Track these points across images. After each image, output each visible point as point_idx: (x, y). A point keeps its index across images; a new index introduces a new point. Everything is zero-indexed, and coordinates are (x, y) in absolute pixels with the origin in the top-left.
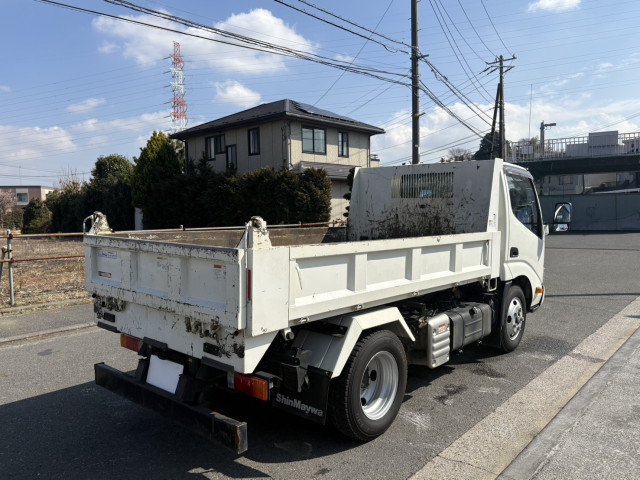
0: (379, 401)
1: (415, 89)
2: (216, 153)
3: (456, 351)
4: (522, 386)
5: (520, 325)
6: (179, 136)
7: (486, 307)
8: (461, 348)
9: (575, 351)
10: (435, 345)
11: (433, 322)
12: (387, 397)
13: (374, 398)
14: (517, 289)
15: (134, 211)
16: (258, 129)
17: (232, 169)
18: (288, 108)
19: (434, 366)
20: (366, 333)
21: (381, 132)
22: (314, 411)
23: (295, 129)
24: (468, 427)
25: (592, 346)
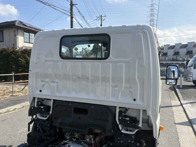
1: (72, 17)
16: (3, 31)
18: (17, 23)
23: (20, 32)
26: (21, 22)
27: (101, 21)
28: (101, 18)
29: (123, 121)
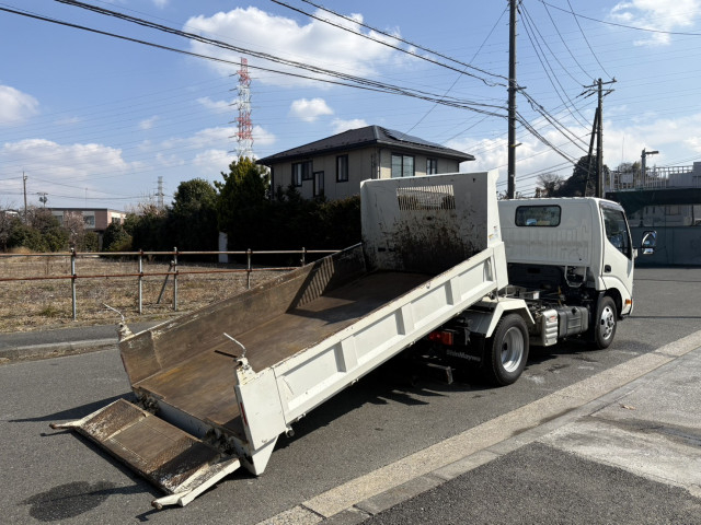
0: (510, 362)
1: (512, 120)
2: (303, 179)
5: (611, 328)
7: (584, 310)
8: (565, 336)
9: (657, 351)
10: (548, 330)
11: (546, 314)
12: (516, 360)
13: (508, 359)
14: (609, 299)
15: (218, 235)
16: (347, 157)
17: (322, 196)
18: (378, 135)
19: (546, 344)
20: (506, 313)
21: (471, 158)
22: (475, 358)
23: (384, 156)
26: (383, 131)
27: (600, 96)
28: (600, 87)
29: (570, 278)
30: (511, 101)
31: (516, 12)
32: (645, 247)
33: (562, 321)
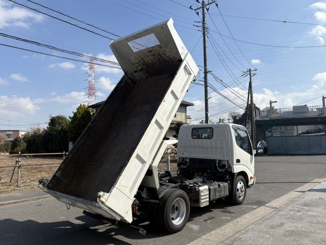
0: (179, 218)
1: (206, 87)
3: (213, 201)
4: (240, 217)
5: (243, 193)
6: (93, 107)
7: (226, 184)
8: (214, 200)
9: (267, 205)
10: (202, 198)
11: (201, 188)
12: (182, 217)
13: (177, 217)
14: (241, 177)
15: (68, 143)
19: (202, 206)
21: (192, 105)
24: (214, 229)
25: (276, 203)
27: (250, 76)
28: (250, 72)
29: (219, 166)
30: (205, 78)
31: (206, 37)
32: (259, 148)
33: (211, 192)
